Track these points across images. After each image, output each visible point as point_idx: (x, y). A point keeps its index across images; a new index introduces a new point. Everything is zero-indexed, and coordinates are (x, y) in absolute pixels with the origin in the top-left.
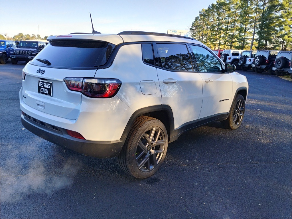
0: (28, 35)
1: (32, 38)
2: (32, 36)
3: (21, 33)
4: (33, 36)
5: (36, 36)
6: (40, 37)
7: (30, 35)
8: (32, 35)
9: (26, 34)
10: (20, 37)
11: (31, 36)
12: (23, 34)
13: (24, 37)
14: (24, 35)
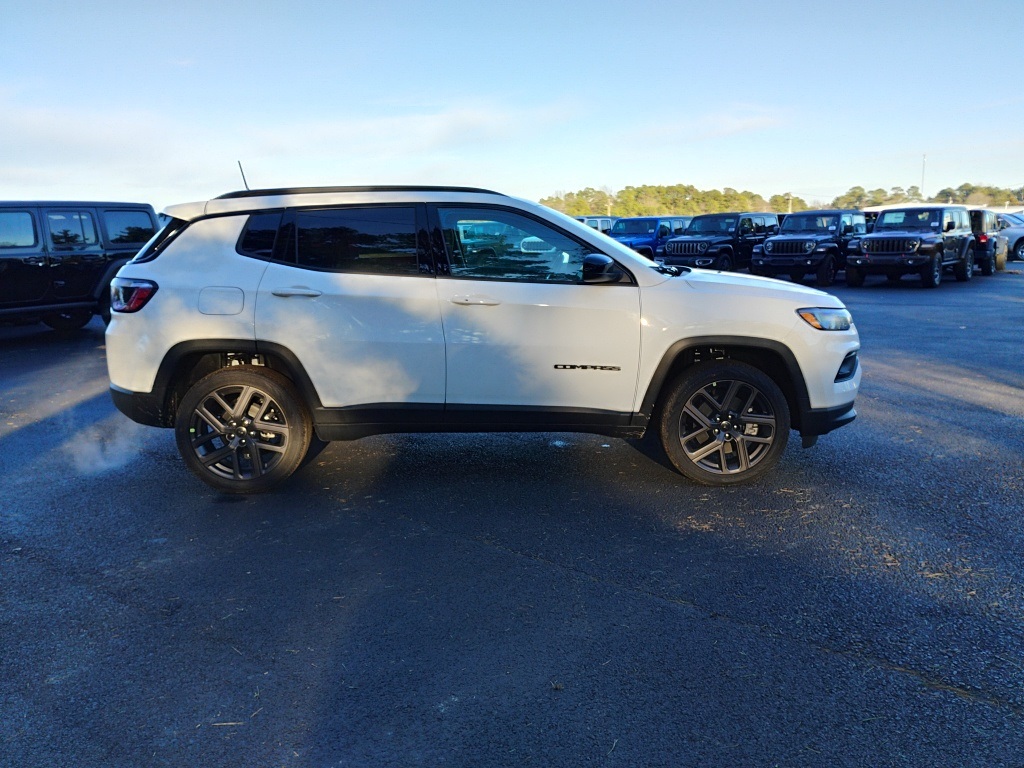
0: (880, 191)
1: (891, 199)
2: (893, 192)
3: (858, 188)
4: (895, 195)
5: (905, 192)
6: (920, 195)
7: (885, 190)
8: (893, 189)
9: (874, 189)
10: (853, 199)
11: (890, 193)
12: (863, 190)
13: (867, 199)
14: (866, 191)
